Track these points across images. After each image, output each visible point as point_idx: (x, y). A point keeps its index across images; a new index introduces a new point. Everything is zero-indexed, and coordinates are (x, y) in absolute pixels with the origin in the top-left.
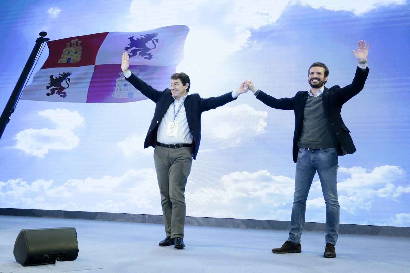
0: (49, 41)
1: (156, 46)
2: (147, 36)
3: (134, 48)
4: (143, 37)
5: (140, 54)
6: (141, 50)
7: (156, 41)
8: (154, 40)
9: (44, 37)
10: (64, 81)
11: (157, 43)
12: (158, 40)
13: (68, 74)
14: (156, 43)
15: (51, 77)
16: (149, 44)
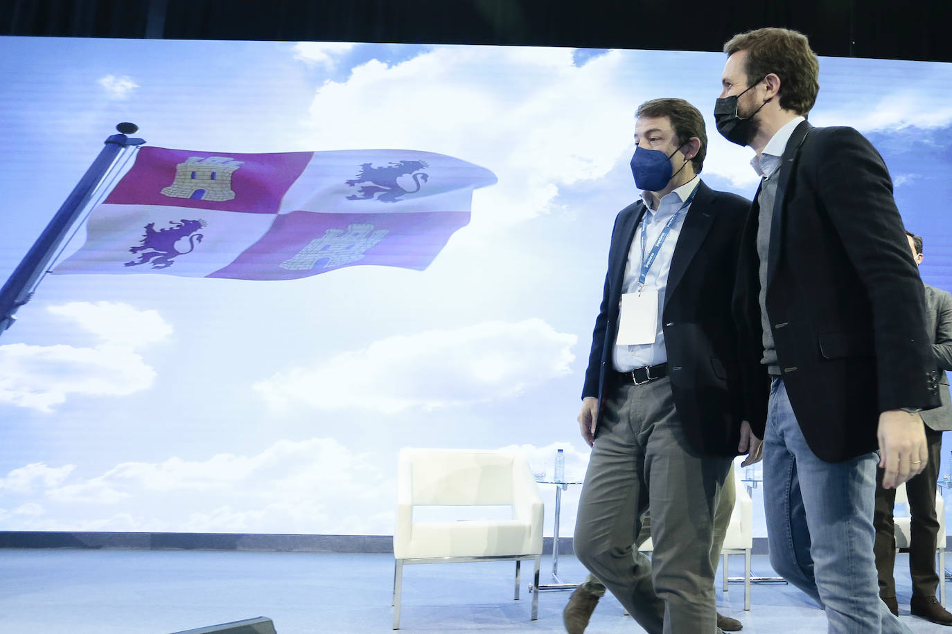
0: (144, 145)
1: (421, 188)
2: (403, 164)
3: (369, 184)
4: (393, 166)
5: (379, 198)
6: (385, 190)
7: (422, 178)
8: (418, 174)
9: (129, 136)
10: (185, 239)
11: (424, 181)
12: (427, 176)
13: (196, 225)
14: (421, 181)
15: (149, 227)
16: (405, 181)
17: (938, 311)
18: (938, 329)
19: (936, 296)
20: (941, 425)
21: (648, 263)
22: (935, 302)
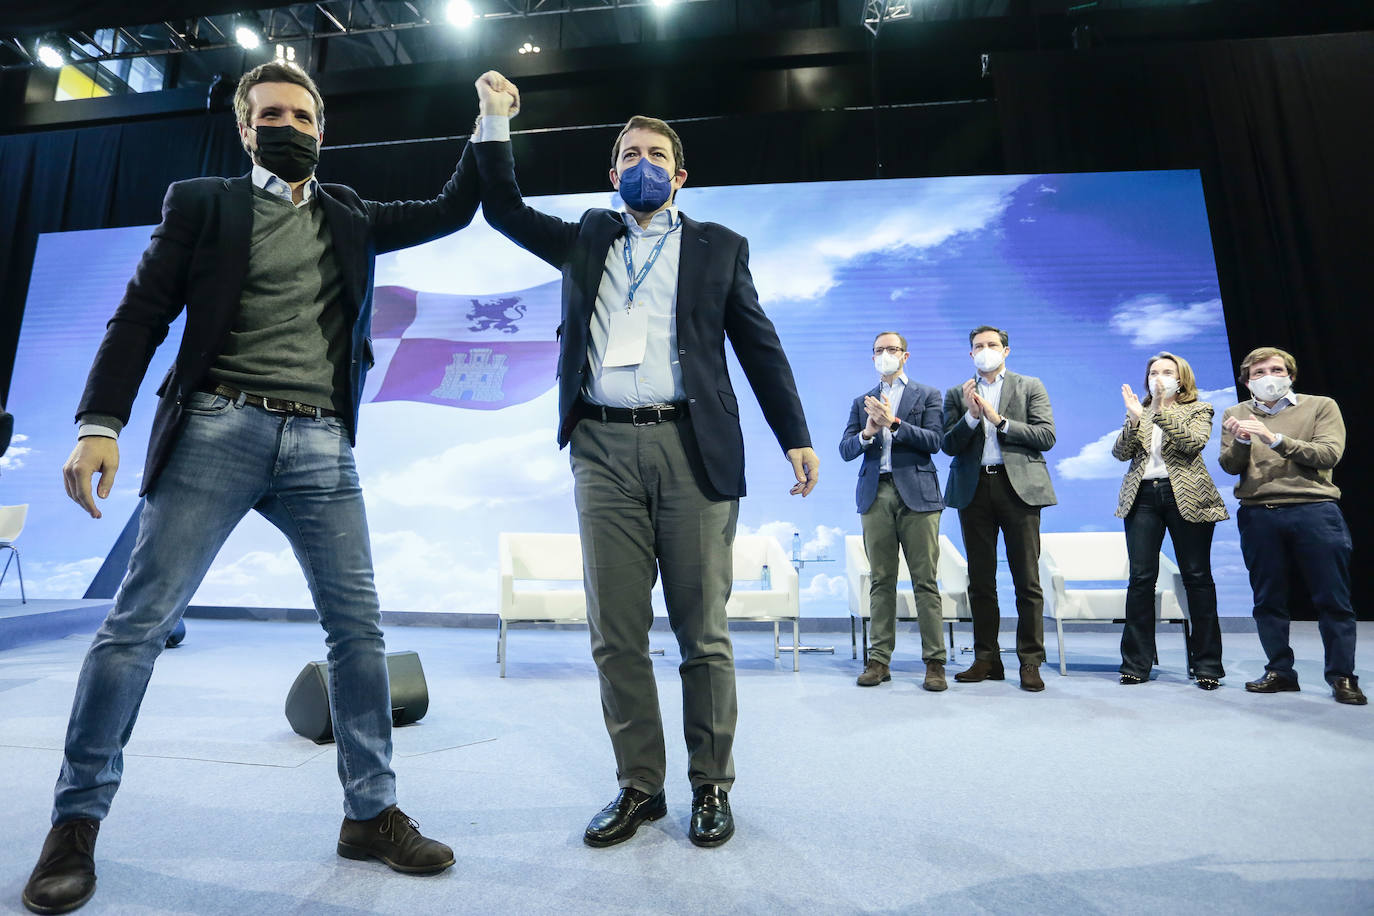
3: (484, 318)
5: (495, 327)
6: (497, 321)
16: (510, 313)
17: (1027, 396)
18: (1028, 411)
19: (1024, 383)
20: (1038, 500)
21: (639, 279)
22: (1024, 388)
